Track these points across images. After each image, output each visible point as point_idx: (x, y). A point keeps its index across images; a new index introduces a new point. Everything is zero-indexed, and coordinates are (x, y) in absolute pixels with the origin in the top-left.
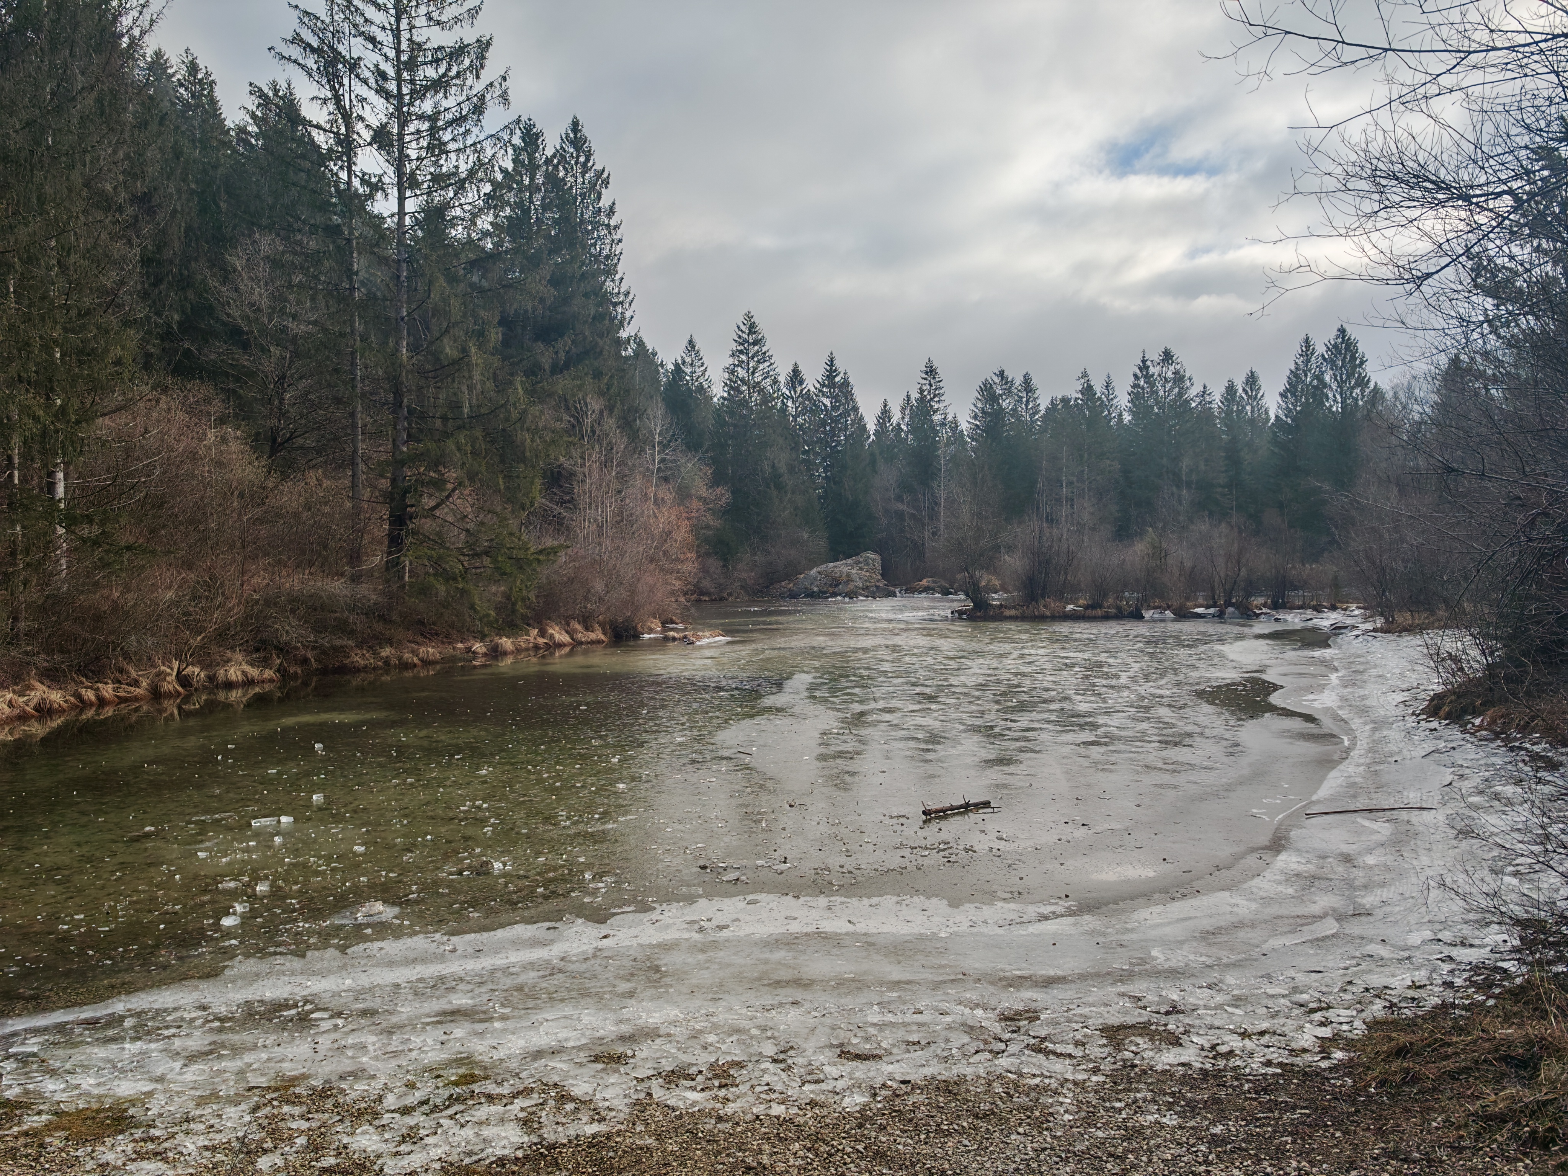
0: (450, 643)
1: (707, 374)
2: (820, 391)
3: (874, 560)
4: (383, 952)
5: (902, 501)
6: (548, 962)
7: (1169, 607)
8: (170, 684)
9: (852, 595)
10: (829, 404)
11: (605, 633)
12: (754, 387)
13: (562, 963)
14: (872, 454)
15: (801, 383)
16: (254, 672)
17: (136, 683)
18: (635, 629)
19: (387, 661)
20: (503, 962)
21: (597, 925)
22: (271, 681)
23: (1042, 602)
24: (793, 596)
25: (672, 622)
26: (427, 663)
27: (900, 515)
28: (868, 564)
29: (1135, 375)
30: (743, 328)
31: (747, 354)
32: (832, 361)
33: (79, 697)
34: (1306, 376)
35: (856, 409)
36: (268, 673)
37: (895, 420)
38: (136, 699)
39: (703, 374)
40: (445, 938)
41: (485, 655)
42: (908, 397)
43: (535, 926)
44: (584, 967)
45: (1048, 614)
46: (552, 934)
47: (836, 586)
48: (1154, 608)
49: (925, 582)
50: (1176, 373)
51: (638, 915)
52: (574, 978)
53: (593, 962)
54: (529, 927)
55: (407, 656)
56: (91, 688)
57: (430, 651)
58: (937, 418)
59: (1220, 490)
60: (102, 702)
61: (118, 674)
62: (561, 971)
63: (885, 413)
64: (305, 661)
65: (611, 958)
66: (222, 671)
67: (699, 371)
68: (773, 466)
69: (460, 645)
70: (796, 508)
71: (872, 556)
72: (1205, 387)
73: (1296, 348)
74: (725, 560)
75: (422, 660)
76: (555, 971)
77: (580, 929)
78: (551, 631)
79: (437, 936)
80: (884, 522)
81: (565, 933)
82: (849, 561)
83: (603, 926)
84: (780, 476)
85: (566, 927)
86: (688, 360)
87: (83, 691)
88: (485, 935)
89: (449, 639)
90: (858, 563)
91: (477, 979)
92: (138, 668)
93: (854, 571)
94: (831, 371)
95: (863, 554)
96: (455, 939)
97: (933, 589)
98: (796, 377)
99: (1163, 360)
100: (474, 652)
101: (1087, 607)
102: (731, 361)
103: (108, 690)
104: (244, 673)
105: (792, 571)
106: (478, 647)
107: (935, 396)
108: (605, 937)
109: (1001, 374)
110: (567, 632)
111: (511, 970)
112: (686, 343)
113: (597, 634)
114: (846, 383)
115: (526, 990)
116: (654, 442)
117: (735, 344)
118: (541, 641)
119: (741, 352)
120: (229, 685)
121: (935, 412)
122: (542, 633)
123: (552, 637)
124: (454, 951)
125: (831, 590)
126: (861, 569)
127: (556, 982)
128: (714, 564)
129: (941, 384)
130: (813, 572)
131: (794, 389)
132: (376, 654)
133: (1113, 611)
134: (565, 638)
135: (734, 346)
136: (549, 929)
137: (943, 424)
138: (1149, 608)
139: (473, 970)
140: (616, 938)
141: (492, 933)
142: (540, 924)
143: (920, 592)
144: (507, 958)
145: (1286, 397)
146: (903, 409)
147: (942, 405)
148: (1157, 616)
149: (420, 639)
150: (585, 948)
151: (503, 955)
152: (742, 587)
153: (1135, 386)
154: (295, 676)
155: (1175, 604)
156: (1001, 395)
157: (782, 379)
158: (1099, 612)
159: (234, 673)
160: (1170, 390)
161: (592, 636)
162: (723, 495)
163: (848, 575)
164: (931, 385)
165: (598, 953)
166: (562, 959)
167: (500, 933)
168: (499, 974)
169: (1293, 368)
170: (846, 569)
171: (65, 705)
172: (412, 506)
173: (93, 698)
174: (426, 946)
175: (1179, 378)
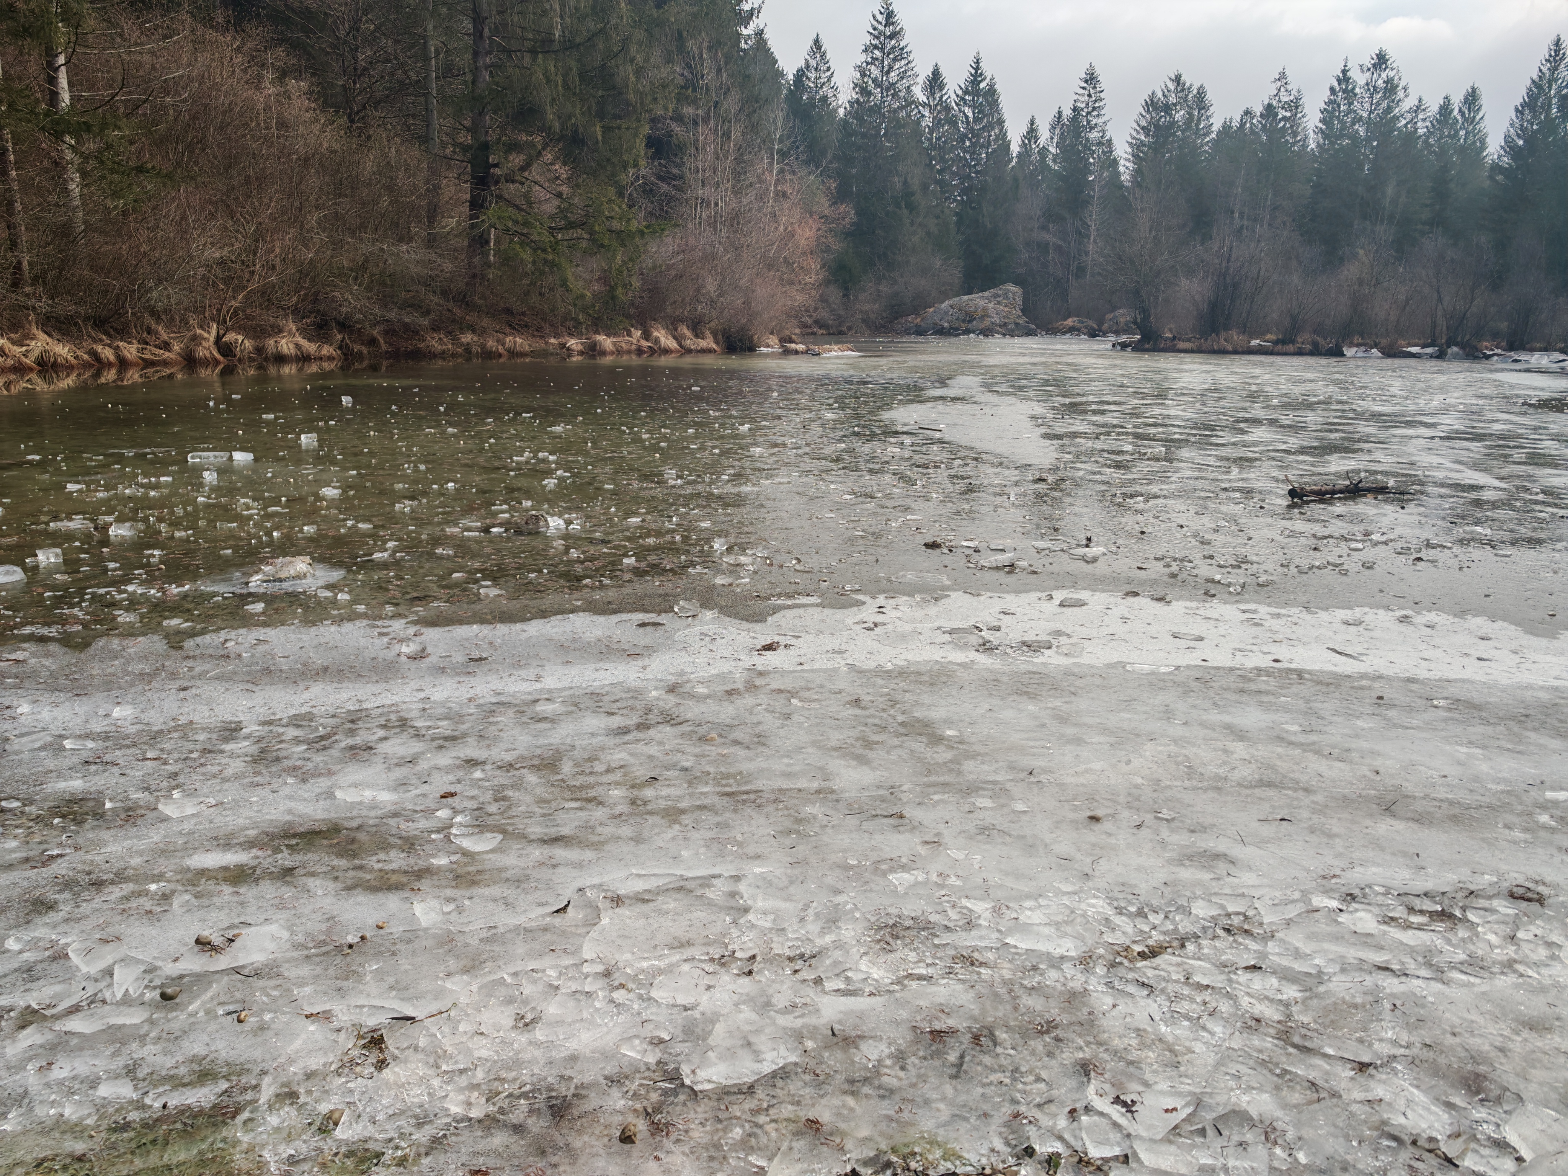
0: (542, 337)
1: (833, 80)
2: (962, 99)
3: (1014, 294)
4: (262, 648)
5: (1048, 231)
6: (636, 693)
7: (1376, 345)
8: (207, 349)
9: (987, 332)
10: (970, 115)
11: (717, 343)
12: (888, 89)
13: (672, 700)
14: (1016, 180)
15: (941, 88)
16: (310, 347)
17: (166, 346)
18: (751, 339)
19: (468, 349)
20: (525, 687)
21: (746, 625)
22: (330, 358)
23: (1223, 335)
24: (920, 332)
25: (791, 341)
26: (513, 354)
27: (1044, 247)
28: (1007, 298)
29: (1332, 89)
30: (880, 17)
31: (882, 49)
32: (978, 63)
33: (94, 354)
34: (1550, 87)
35: (1001, 122)
36: (326, 350)
37: (1042, 141)
38: (165, 363)
39: (830, 78)
40: (412, 630)
41: (581, 353)
42: (1060, 113)
43: (614, 619)
44: (727, 712)
45: (1230, 348)
46: (647, 637)
47: (970, 321)
48: (1358, 345)
49: (1069, 322)
50: (1387, 82)
51: (828, 612)
52: (704, 739)
53: (749, 700)
54: (602, 619)
55: (491, 343)
56: (109, 346)
57: (519, 342)
58: (1094, 135)
59: (1419, 227)
60: (123, 364)
61: (145, 335)
62: (669, 719)
63: (1032, 132)
64: (373, 342)
65: (793, 694)
66: (271, 342)
67: (824, 77)
68: (905, 182)
69: (553, 341)
70: (929, 234)
71: (1013, 288)
72: (1420, 101)
73: (1544, 52)
74: (847, 289)
75: (509, 351)
76: (653, 718)
77: (711, 629)
78: (656, 334)
79: (398, 625)
80: (1024, 256)
81: (679, 635)
82: (986, 294)
83: (758, 627)
84: (913, 194)
85: (679, 623)
86: (813, 63)
87: (99, 348)
88: (502, 629)
89: (539, 332)
90: (996, 296)
91: (445, 727)
92: (169, 326)
93: (991, 305)
94: (977, 75)
95: (1003, 287)
96: (432, 634)
97: (1079, 330)
98: (935, 81)
99: (1374, 66)
100: (569, 349)
101: (1276, 342)
102: (864, 57)
103: (131, 351)
104: (297, 346)
105: (920, 304)
106: (573, 343)
107: (1094, 109)
108: (769, 647)
109: (1177, 80)
110: (675, 338)
111: (540, 708)
112: (810, 43)
113: (708, 343)
114: (992, 91)
115: (567, 768)
116: (772, 149)
117: (869, 37)
118: (645, 344)
119: (875, 47)
120: (281, 359)
121: (1092, 128)
122: (647, 336)
123: (657, 341)
124: (419, 656)
125: (963, 326)
126: (999, 303)
127: (653, 750)
128: (835, 294)
129: (1102, 95)
130: (945, 305)
131: (933, 94)
132: (455, 340)
133: (1308, 347)
134: (672, 344)
135: (867, 39)
136: (643, 625)
137: (1100, 144)
138: (1351, 345)
139: (443, 704)
140: (792, 652)
141: (519, 626)
142: (624, 616)
143: (1064, 333)
144: (538, 678)
145: (1522, 113)
146: (1053, 128)
147: (1100, 121)
148: (1360, 354)
149: (508, 330)
150: (726, 667)
151: (531, 673)
152: (864, 321)
153: (1330, 102)
154: (360, 356)
155: (1384, 342)
156: (1175, 105)
157: (921, 80)
158: (1291, 348)
159: (285, 346)
160: (1378, 104)
161: (703, 344)
162: (848, 212)
163: (984, 309)
164: (1090, 96)
165: (759, 681)
166: (672, 689)
167: (535, 628)
168: (505, 718)
169: (1535, 77)
170: (982, 303)
171: (74, 361)
172: (496, 166)
173: (112, 358)
174: (363, 642)
175: (1391, 88)
